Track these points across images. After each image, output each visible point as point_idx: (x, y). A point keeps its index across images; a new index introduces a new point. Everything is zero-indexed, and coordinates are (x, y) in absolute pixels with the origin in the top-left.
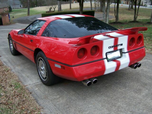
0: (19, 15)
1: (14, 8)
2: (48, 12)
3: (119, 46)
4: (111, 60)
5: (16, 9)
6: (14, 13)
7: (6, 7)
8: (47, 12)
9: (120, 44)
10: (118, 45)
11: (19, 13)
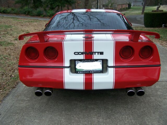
0: (135, 13)
1: (135, 5)
2: (155, 11)
3: (95, 54)
4: (82, 71)
5: (136, 6)
6: (132, 10)
7: (125, 4)
8: (153, 11)
9: (98, 53)
10: (93, 52)
11: (136, 11)
